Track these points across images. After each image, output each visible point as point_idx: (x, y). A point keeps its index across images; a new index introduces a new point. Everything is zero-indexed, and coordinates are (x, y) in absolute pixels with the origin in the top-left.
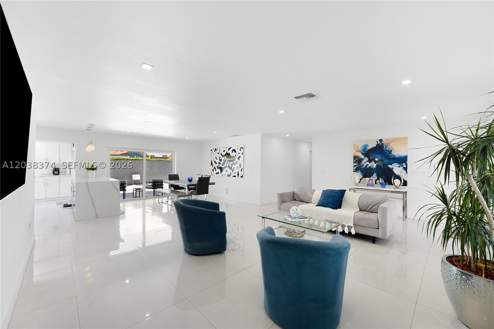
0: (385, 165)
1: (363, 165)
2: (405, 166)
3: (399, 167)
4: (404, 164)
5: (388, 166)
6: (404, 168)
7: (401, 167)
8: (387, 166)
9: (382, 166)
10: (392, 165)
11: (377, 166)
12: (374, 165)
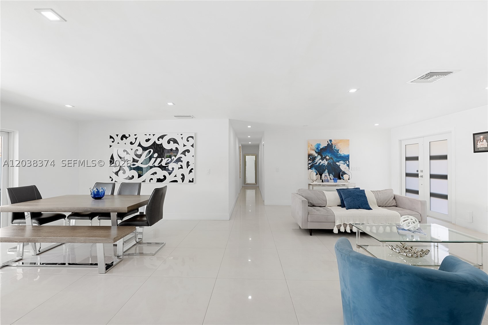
0: (334, 163)
1: (317, 163)
2: (348, 163)
3: (344, 164)
4: (347, 161)
5: (337, 163)
6: (347, 164)
7: (346, 164)
8: (335, 163)
9: (332, 164)
10: (340, 162)
11: (328, 163)
12: (325, 163)
